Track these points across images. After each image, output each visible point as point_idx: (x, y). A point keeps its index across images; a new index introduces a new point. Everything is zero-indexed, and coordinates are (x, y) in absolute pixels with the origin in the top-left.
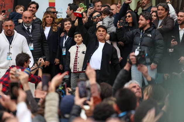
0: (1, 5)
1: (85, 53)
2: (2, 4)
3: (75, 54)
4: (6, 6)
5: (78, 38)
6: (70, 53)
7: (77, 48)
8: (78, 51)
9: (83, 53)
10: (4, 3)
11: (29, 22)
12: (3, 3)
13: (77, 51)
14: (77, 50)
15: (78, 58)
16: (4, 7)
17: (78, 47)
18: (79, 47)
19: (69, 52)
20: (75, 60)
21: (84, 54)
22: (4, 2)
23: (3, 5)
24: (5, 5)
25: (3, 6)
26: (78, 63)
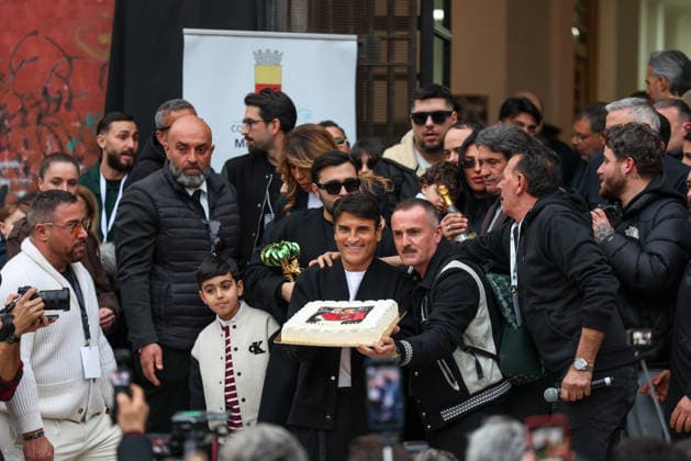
0: (58, 96)
1: (264, 347)
2: (59, 92)
3: (224, 362)
4: (75, 100)
5: (219, 292)
6: (198, 363)
7: (224, 333)
8: (232, 345)
9: (255, 348)
10: (70, 90)
11: (198, 168)
12: (66, 87)
13: (228, 350)
14: (228, 342)
15: (235, 376)
16: (69, 106)
17: (226, 329)
18: (231, 328)
19: (194, 359)
20: (227, 390)
21: (262, 352)
22: (68, 84)
23: (66, 95)
24: (71, 97)
25: (65, 100)
26: (243, 400)
